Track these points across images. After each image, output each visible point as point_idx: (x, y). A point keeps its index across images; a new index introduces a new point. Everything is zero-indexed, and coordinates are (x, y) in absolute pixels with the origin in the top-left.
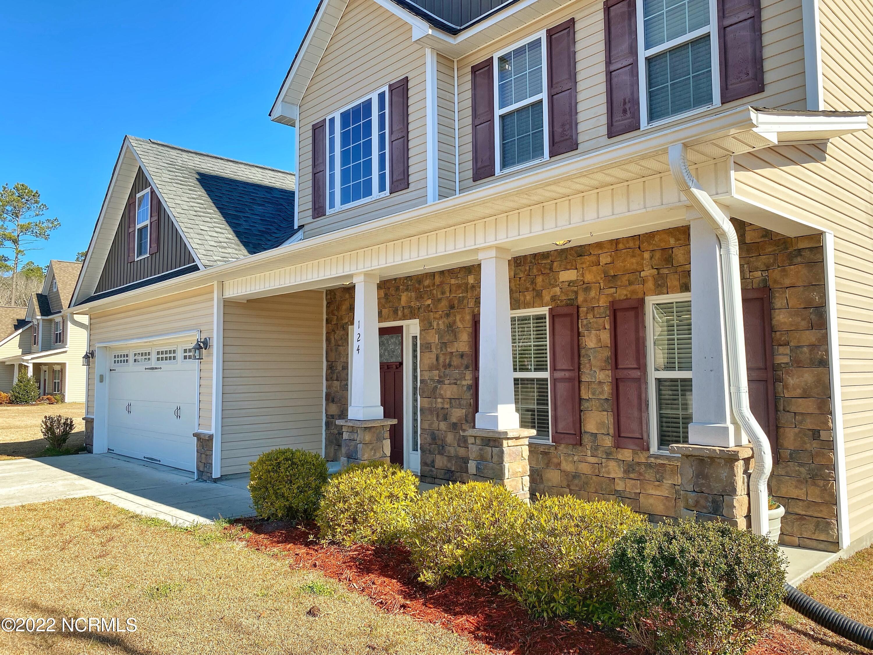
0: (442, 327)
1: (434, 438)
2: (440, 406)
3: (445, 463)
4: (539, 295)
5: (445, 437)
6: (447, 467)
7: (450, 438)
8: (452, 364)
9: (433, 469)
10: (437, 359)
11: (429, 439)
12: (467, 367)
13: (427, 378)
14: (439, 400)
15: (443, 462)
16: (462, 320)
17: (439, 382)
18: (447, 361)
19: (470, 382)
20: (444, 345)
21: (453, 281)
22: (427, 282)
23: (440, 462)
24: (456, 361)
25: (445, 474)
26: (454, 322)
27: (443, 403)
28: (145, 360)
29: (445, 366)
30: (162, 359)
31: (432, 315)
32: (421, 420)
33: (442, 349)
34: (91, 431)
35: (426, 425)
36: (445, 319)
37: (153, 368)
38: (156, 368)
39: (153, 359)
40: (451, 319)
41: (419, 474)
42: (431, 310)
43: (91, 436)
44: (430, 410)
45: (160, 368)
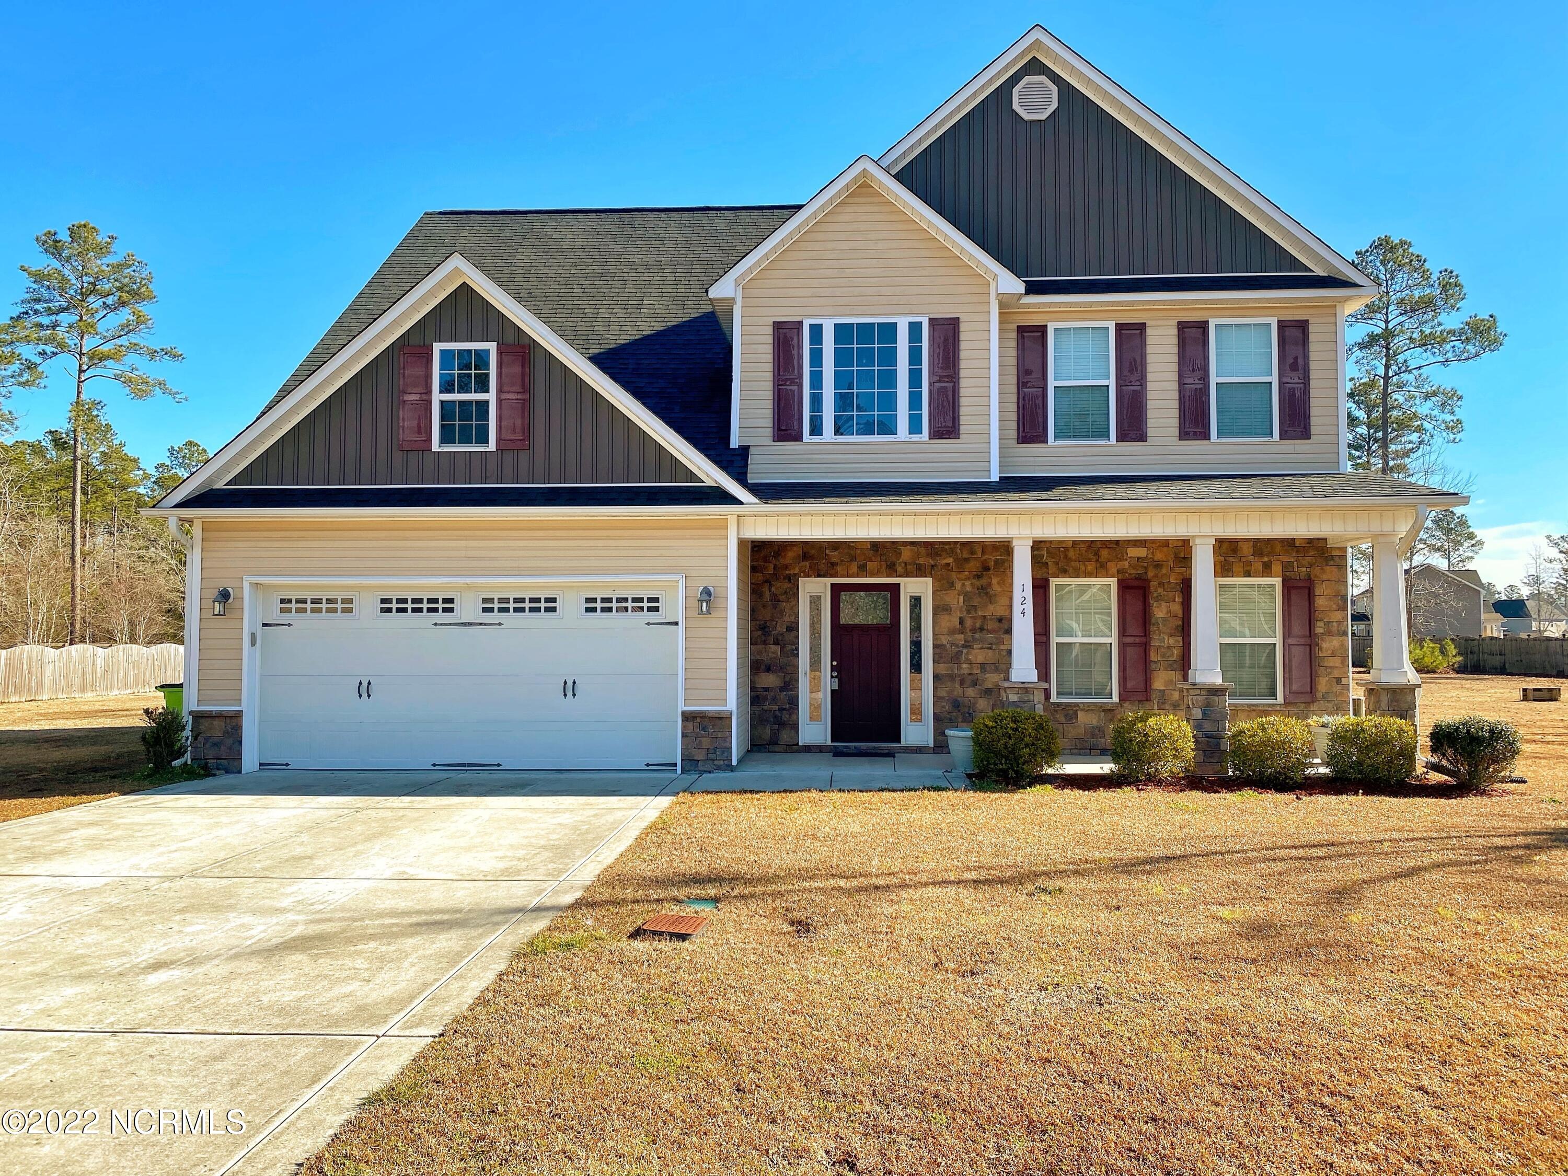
0: (969, 589)
1: (957, 705)
2: (966, 671)
4: (1102, 566)
5: (975, 704)
8: (985, 628)
10: (961, 623)
11: (947, 706)
12: (1007, 632)
14: (964, 666)
17: (964, 646)
18: (978, 625)
20: (971, 608)
26: (990, 584)
27: (971, 668)
28: (430, 610)
29: (974, 630)
30: (501, 610)
31: (954, 575)
32: (935, 689)
33: (968, 612)
34: (228, 733)
35: (942, 693)
36: (974, 581)
37: (471, 624)
38: (481, 624)
39: (467, 609)
40: (984, 581)
41: (932, 745)
42: (952, 570)
43: (229, 741)
44: (952, 677)
45: (500, 624)
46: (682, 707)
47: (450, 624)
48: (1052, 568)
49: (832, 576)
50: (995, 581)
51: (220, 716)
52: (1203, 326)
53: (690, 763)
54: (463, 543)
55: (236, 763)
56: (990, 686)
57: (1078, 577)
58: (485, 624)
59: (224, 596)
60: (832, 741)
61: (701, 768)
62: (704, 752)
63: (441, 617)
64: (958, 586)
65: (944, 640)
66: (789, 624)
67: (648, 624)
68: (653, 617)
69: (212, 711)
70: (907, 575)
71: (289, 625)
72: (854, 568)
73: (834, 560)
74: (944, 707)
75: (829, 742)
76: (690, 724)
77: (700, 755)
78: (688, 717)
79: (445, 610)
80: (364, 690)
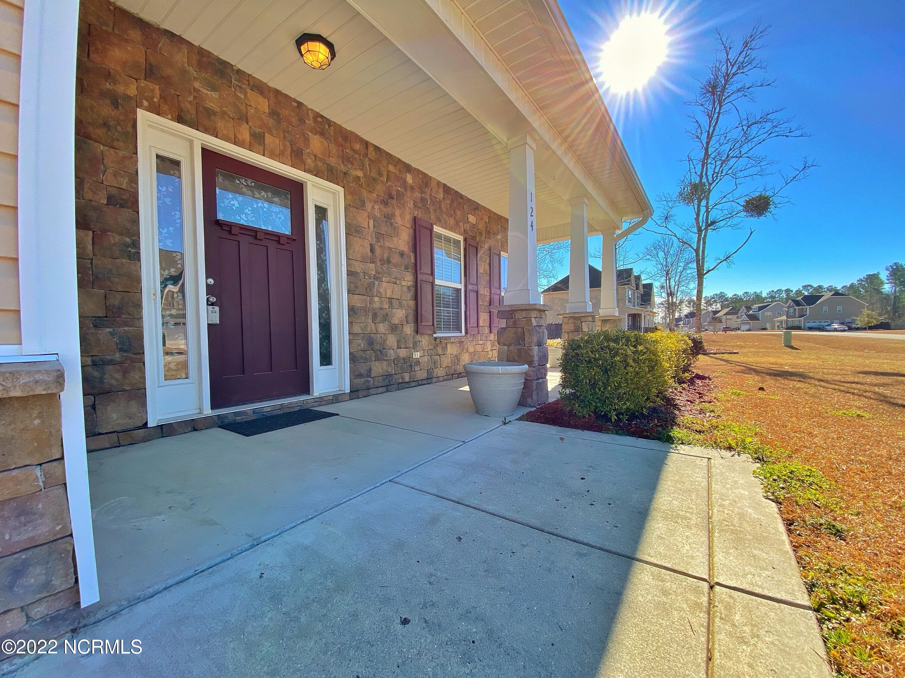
0: (377, 213)
1: (371, 343)
2: (377, 305)
3: (385, 367)
4: (457, 225)
5: (385, 341)
6: (388, 372)
7: (391, 340)
8: (392, 260)
9: (369, 379)
10: (372, 250)
11: (363, 345)
12: (406, 268)
13: (359, 270)
14: (376, 299)
15: (382, 369)
16: (403, 217)
17: (376, 278)
18: (386, 256)
19: (409, 283)
20: (379, 236)
21: (391, 168)
22: (357, 146)
23: (378, 368)
24: (396, 259)
25: (384, 380)
26: (393, 215)
27: (381, 303)
29: (382, 261)
31: (365, 193)
32: (350, 323)
33: (378, 241)
35: (357, 329)
36: (381, 206)
40: (389, 210)
41: (348, 391)
42: (361, 186)
44: (365, 310)
48: (432, 216)
49: (206, 130)
50: (398, 212)
56: (397, 322)
57: (446, 229)
60: (214, 406)
64: (369, 206)
65: (358, 267)
66: (114, 192)
70: (317, 174)
72: (245, 135)
73: (210, 105)
74: (360, 345)
75: (208, 411)
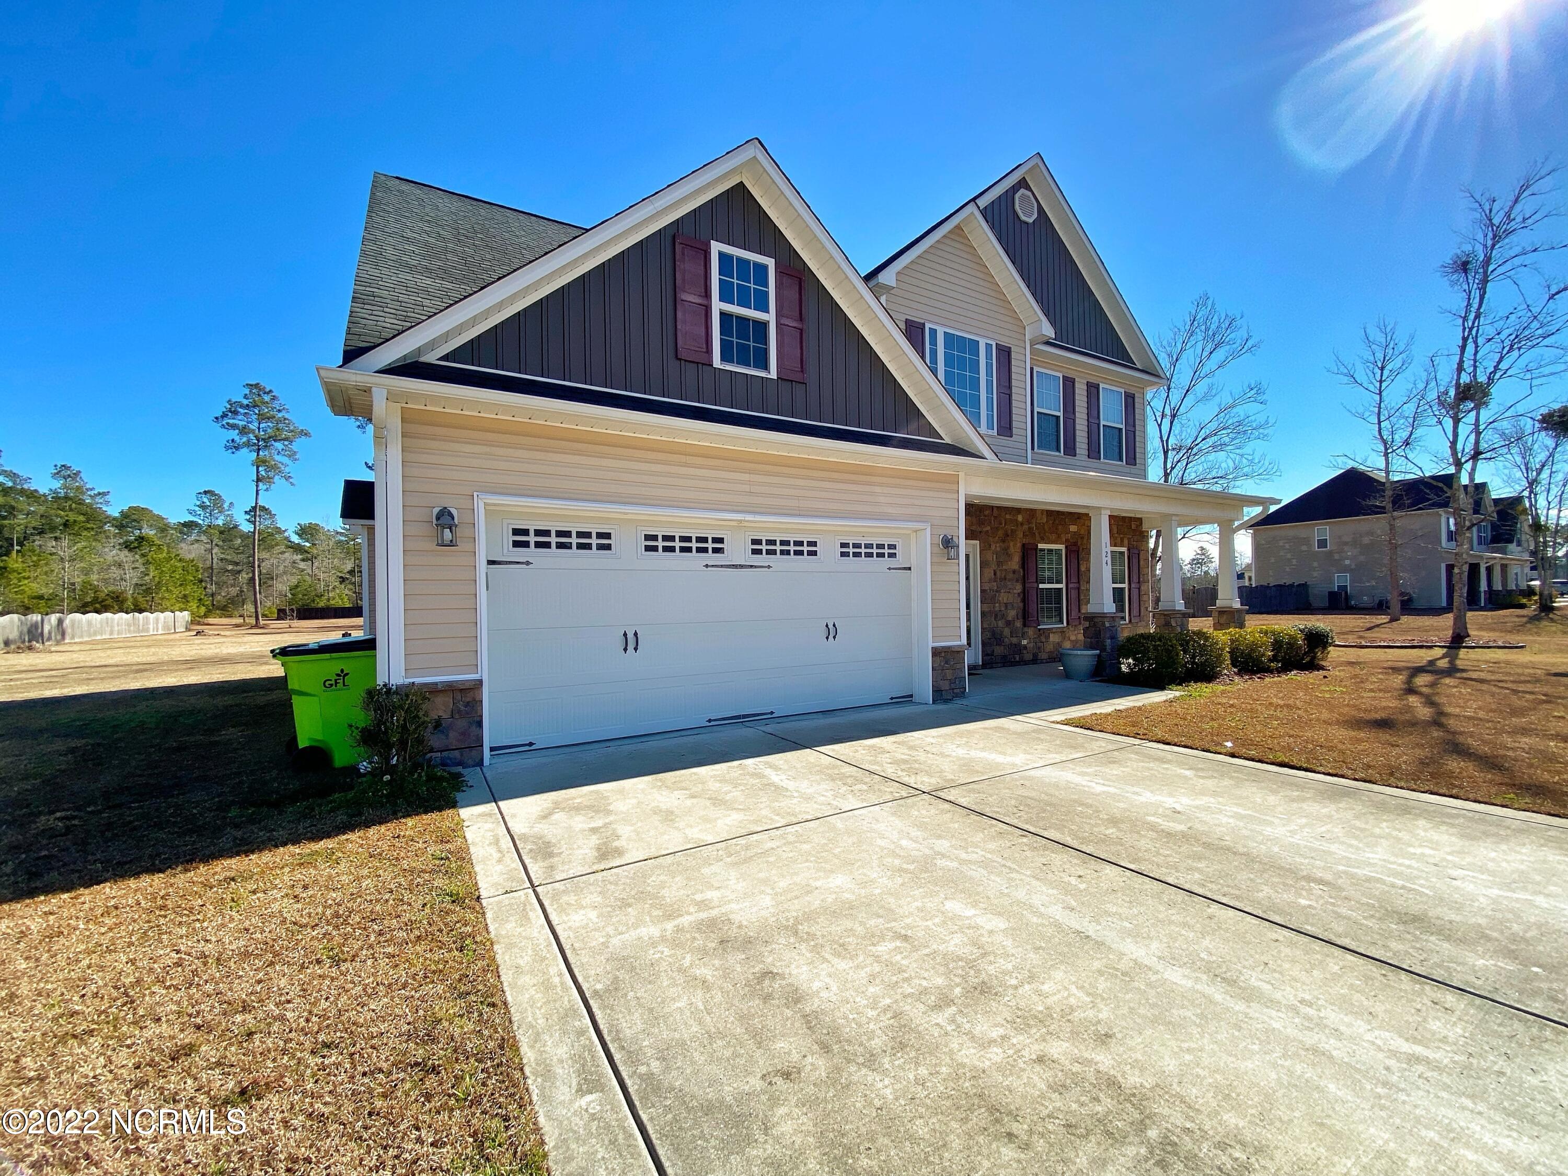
0: (998, 549)
1: (994, 633)
2: (997, 609)
3: (1003, 650)
4: (1059, 537)
5: (1002, 632)
6: (1005, 653)
7: (1007, 632)
8: (1008, 577)
10: (995, 574)
11: (990, 635)
12: (1017, 581)
13: (987, 588)
14: (998, 605)
16: (1015, 545)
17: (998, 591)
18: (1004, 575)
19: (1019, 591)
20: (999, 564)
21: (1008, 517)
22: (987, 513)
23: (999, 650)
24: (1011, 575)
25: (1002, 658)
26: (1008, 547)
27: (1000, 607)
28: (699, 550)
29: (1001, 580)
30: (769, 552)
31: (992, 539)
32: (982, 622)
33: (999, 567)
34: (459, 712)
35: (986, 625)
36: (1001, 544)
37: (742, 566)
38: (751, 566)
39: (736, 550)
40: (1006, 545)
42: (989, 535)
43: (461, 724)
44: (991, 613)
45: (769, 567)
46: (931, 644)
47: (722, 566)
48: (1038, 538)
50: (1012, 544)
51: (451, 689)
52: (1097, 387)
53: (939, 695)
54: (746, 477)
55: (474, 753)
56: (1011, 619)
57: (1051, 544)
58: (756, 567)
59: (444, 518)
61: (945, 697)
62: (947, 683)
63: (711, 558)
64: (993, 547)
67: (889, 569)
68: (892, 563)
69: (436, 684)
71: (528, 563)
76: (938, 659)
77: (945, 686)
78: (936, 652)
79: (716, 551)
80: (630, 642)
